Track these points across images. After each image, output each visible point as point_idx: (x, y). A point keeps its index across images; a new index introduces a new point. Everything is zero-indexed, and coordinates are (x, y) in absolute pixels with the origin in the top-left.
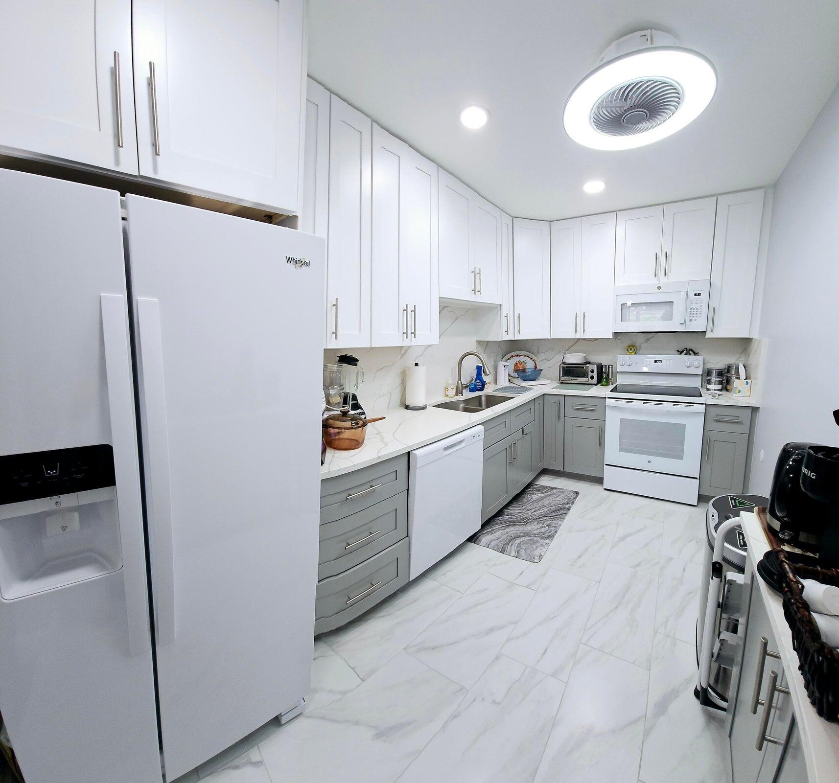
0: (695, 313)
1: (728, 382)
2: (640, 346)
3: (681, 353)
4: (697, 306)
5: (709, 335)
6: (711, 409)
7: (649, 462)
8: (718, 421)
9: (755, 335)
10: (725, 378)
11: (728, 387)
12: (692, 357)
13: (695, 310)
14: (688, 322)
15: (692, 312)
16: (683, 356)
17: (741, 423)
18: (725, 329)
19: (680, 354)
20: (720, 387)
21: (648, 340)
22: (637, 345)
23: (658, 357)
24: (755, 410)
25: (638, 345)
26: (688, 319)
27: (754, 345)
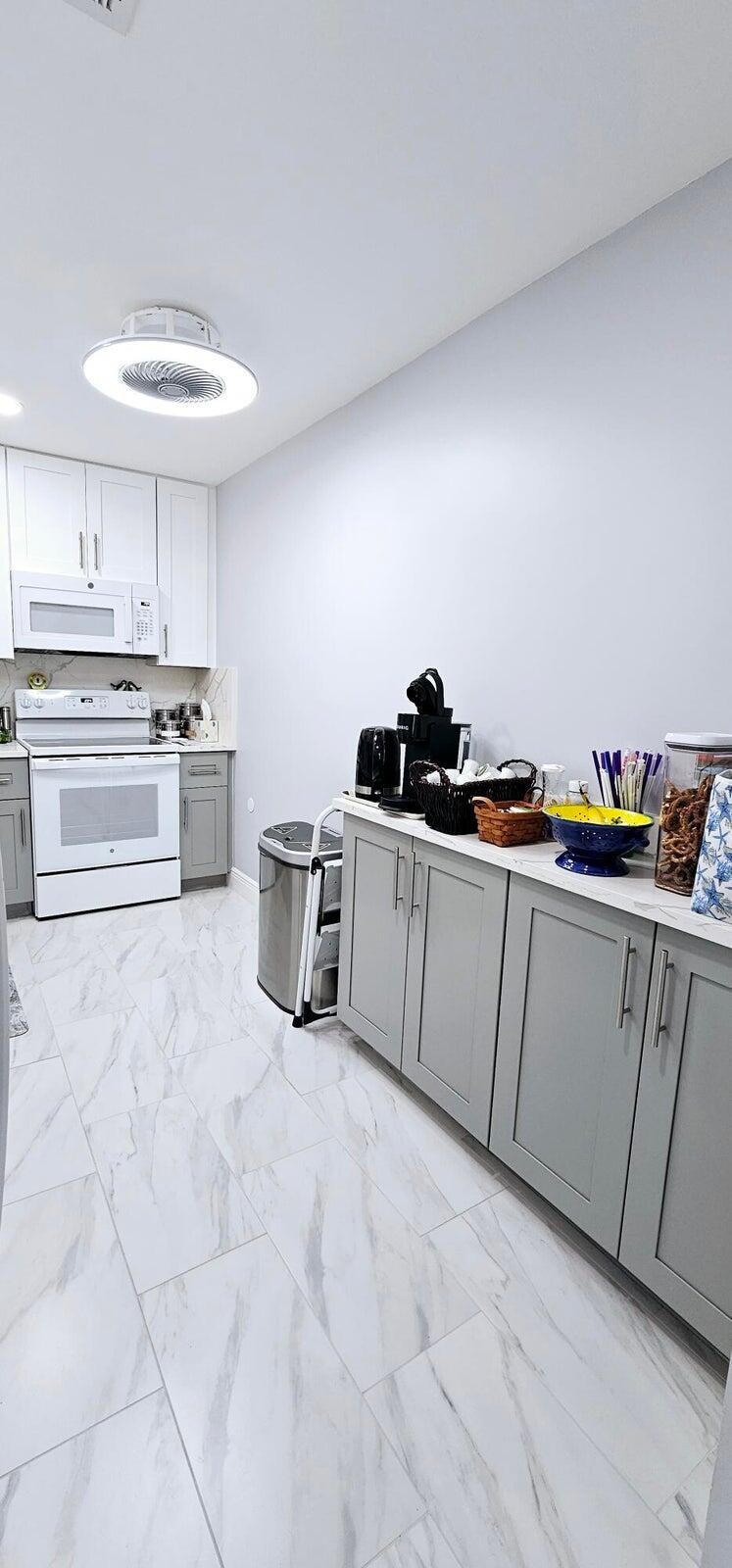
0: (144, 629)
1: (187, 726)
2: (51, 675)
3: (118, 687)
4: (147, 620)
5: (162, 662)
6: (187, 759)
7: (112, 851)
8: (193, 774)
9: (213, 666)
10: (183, 720)
11: (188, 733)
12: (134, 693)
13: (144, 625)
14: (136, 641)
15: (141, 628)
16: (121, 691)
17: (220, 773)
18: (182, 655)
19: (117, 689)
20: (178, 733)
21: (64, 666)
22: (45, 674)
23: (85, 694)
24: (231, 754)
25: (47, 674)
26: (136, 636)
27: (214, 679)
